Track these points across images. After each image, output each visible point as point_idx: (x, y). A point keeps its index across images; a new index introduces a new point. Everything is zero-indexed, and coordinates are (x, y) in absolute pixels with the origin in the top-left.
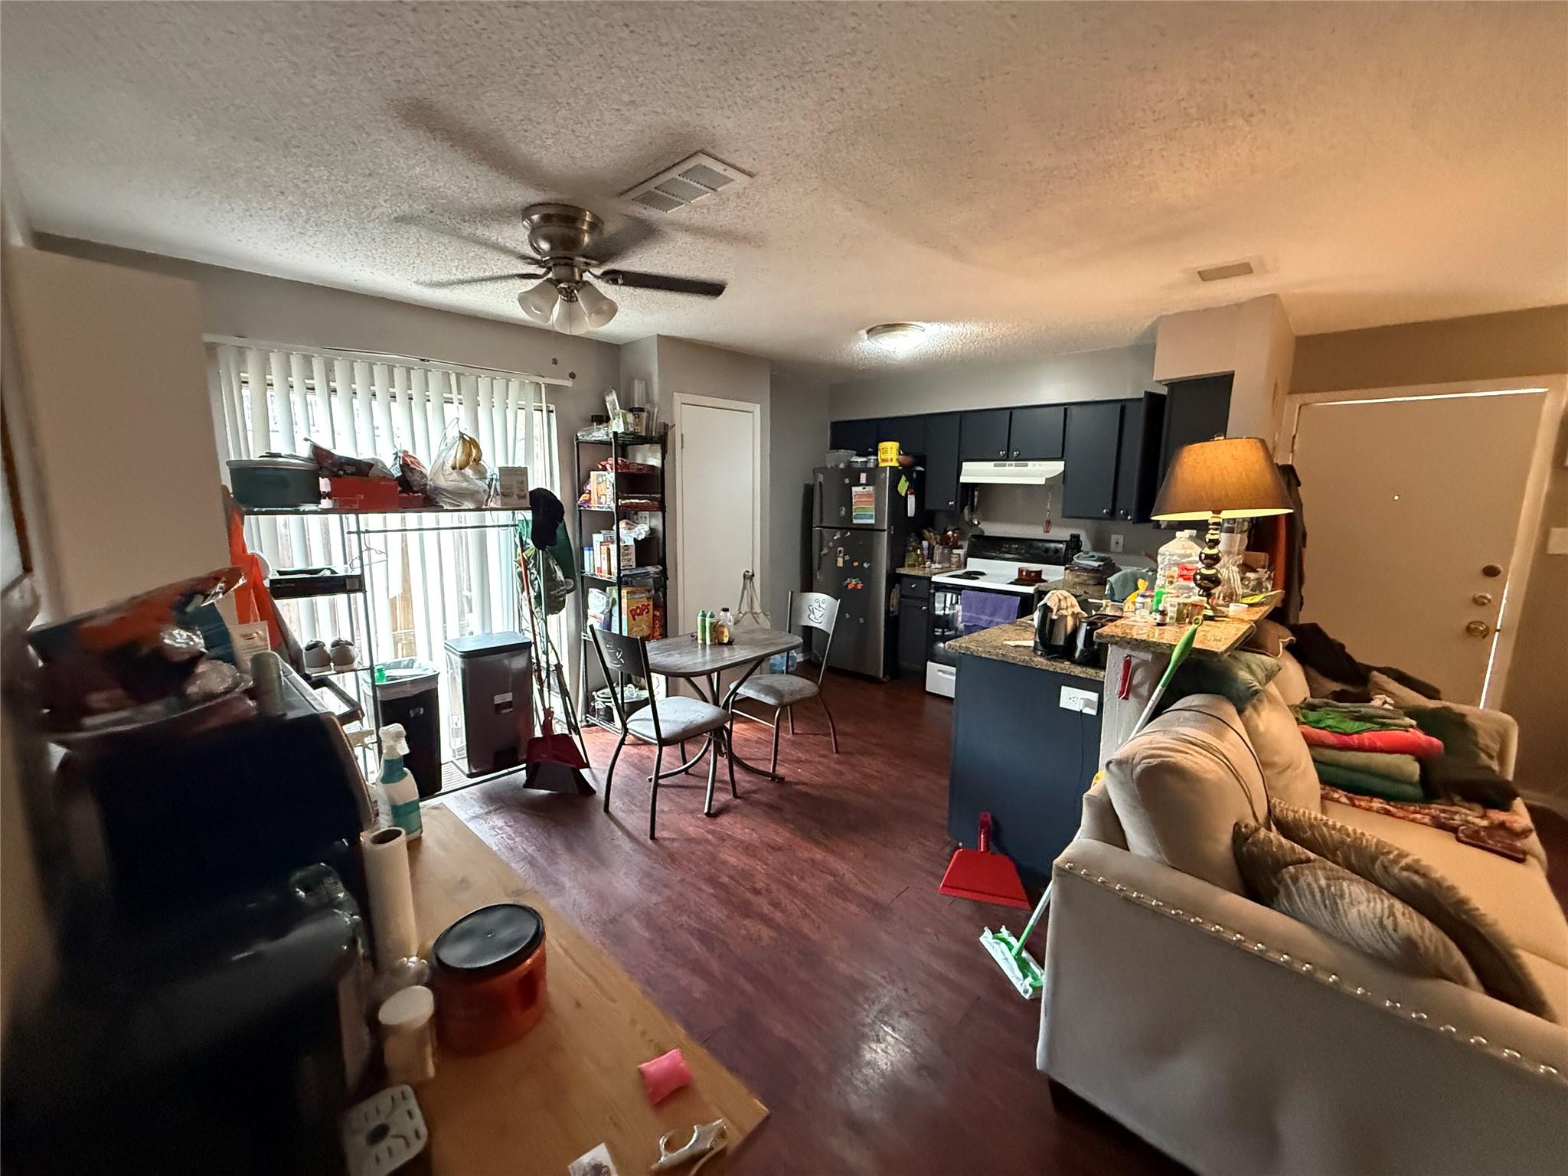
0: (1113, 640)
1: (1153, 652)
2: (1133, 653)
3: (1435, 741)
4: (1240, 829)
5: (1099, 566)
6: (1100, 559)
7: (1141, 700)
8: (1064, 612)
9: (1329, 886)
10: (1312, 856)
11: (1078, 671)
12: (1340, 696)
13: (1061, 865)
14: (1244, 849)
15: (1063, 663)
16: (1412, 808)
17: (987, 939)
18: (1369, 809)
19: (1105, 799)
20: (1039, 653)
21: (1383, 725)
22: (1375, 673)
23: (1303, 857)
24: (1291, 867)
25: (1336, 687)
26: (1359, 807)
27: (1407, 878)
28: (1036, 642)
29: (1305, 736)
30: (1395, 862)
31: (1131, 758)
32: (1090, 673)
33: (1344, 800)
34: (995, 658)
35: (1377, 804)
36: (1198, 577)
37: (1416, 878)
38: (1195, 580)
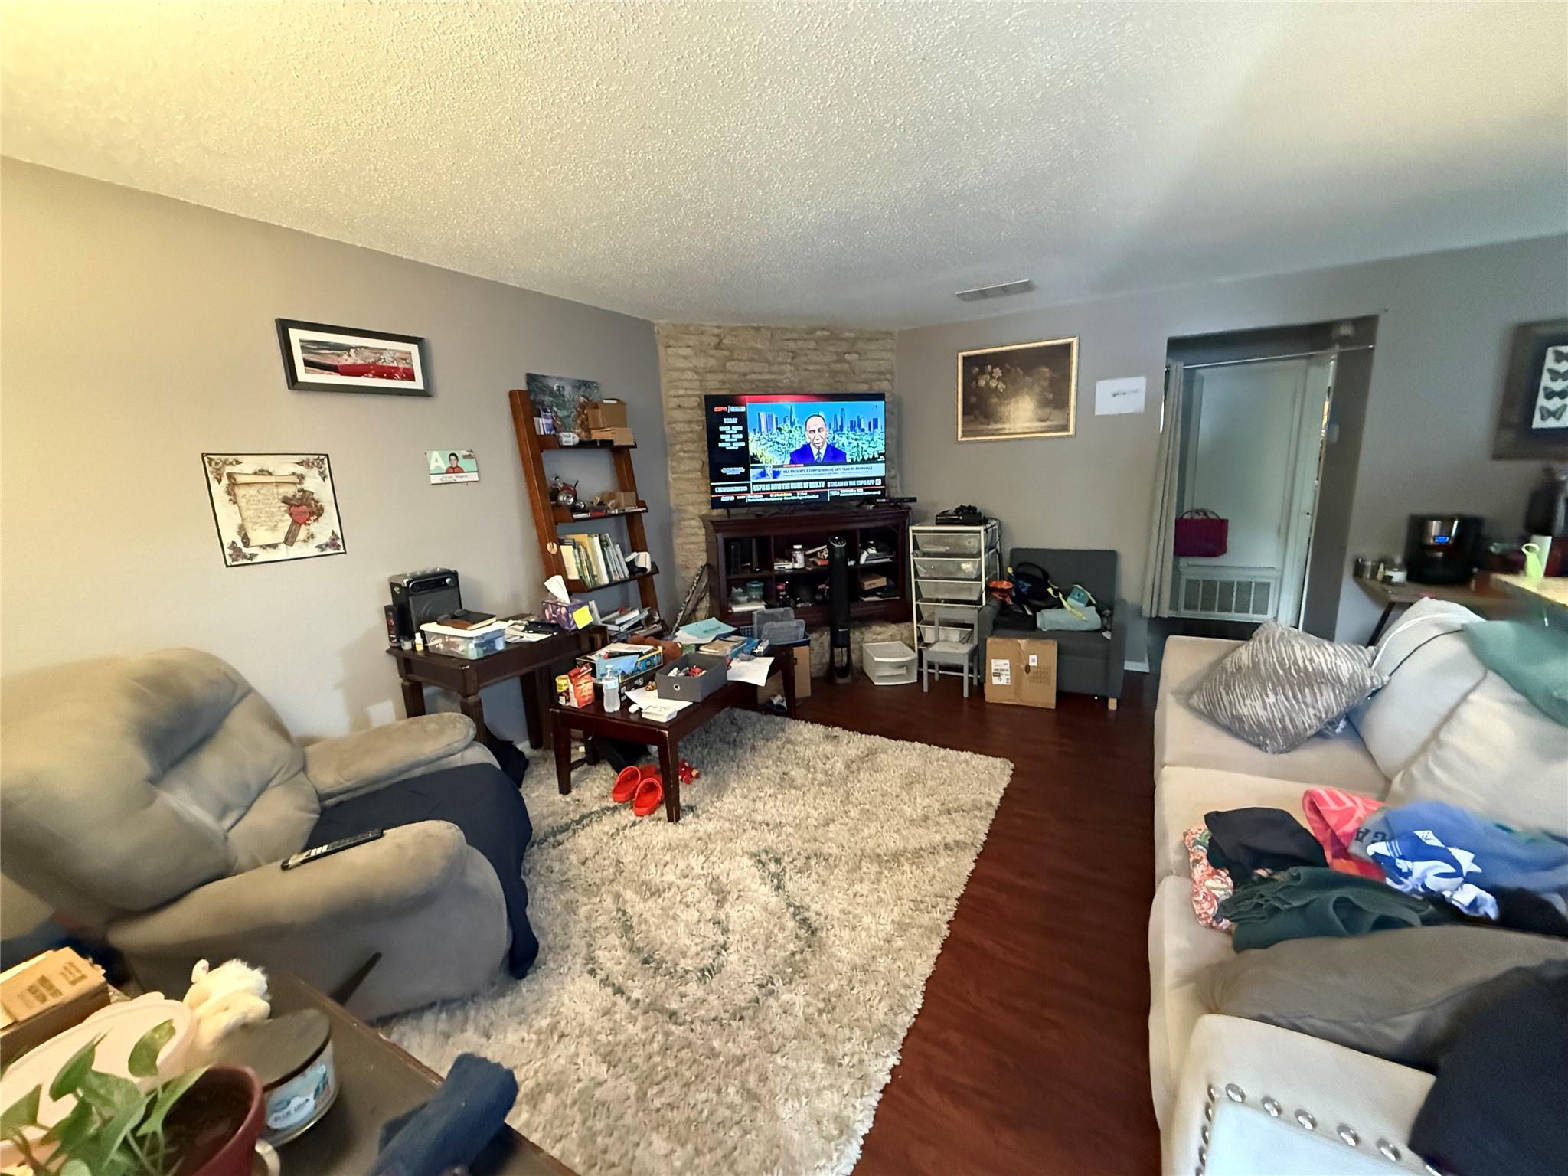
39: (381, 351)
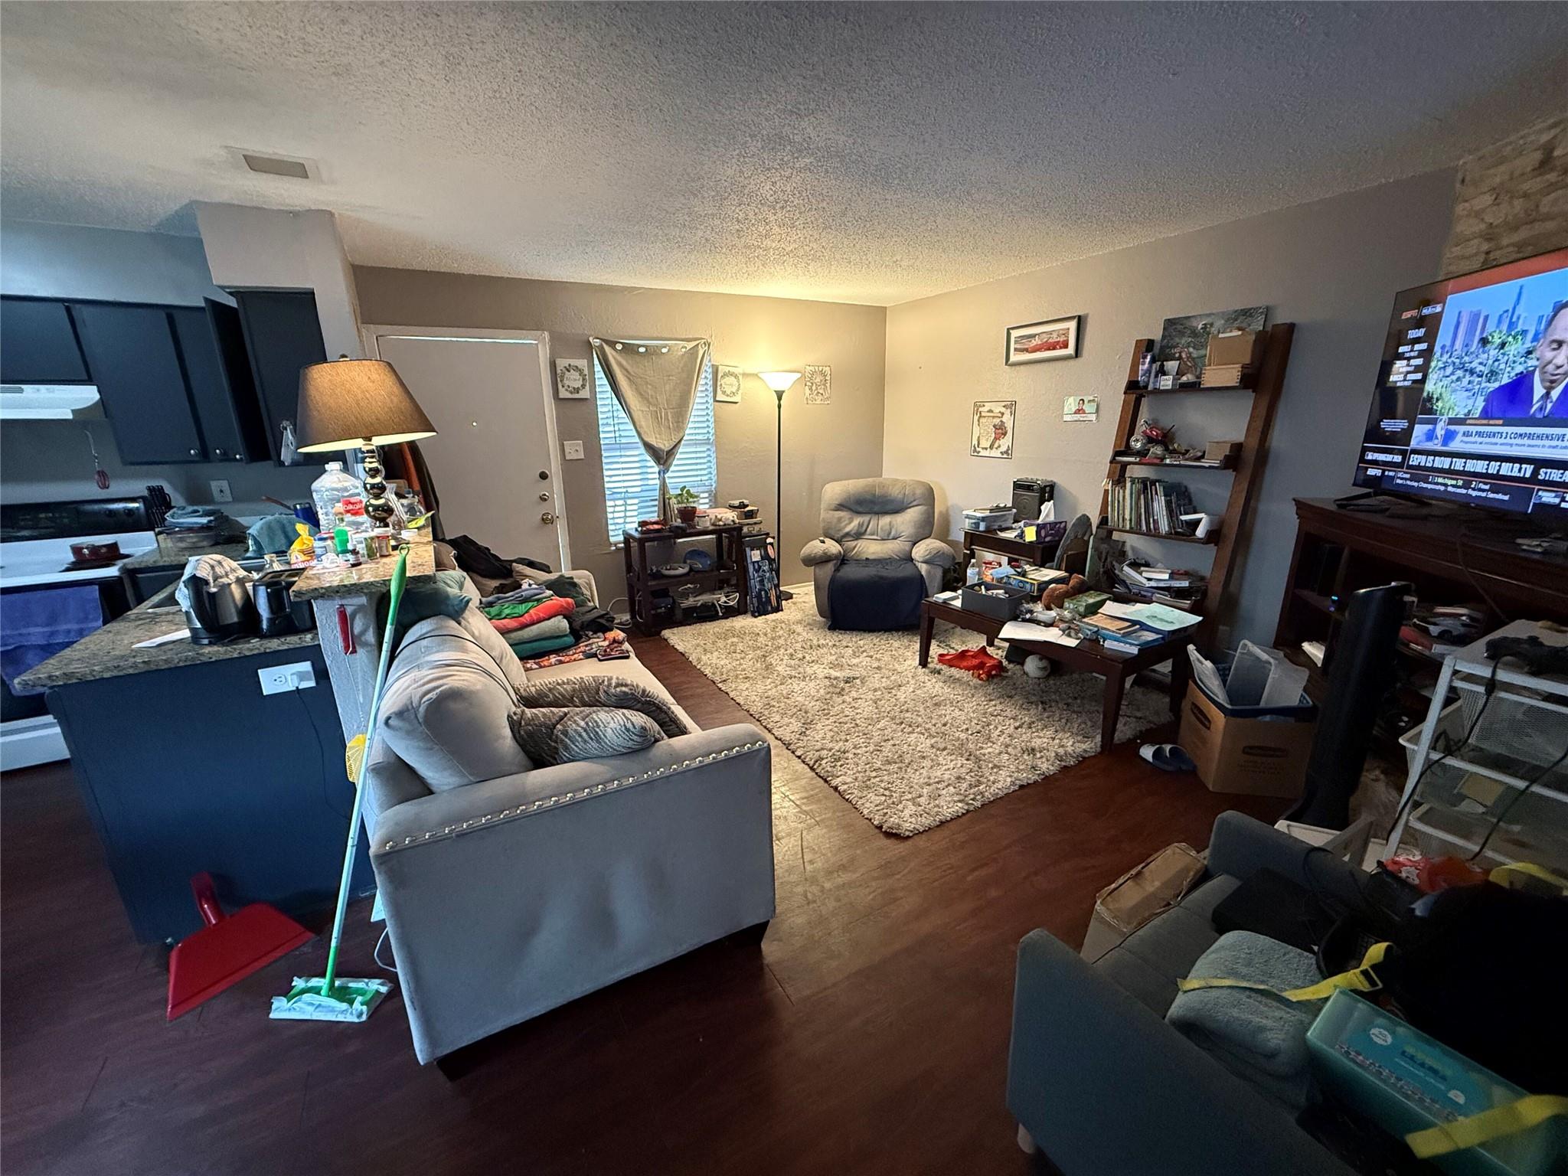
0: (317, 593)
1: (366, 594)
2: (344, 602)
3: (569, 600)
4: (512, 718)
5: (210, 521)
6: (206, 514)
7: (369, 648)
8: (225, 580)
9: (587, 724)
10: (565, 710)
11: (274, 644)
12: (501, 589)
13: (382, 851)
14: (522, 733)
15: (249, 642)
16: (571, 653)
17: (282, 1009)
18: (551, 665)
19: (393, 759)
20: (206, 641)
21: (538, 600)
22: (514, 564)
23: (561, 714)
24: (558, 726)
25: (495, 583)
26: (545, 666)
27: (621, 691)
28: (193, 630)
29: (497, 628)
30: (610, 685)
31: (409, 702)
32: (293, 641)
33: (535, 666)
34: (131, 671)
35: (553, 659)
36: (371, 509)
37: (624, 689)
38: (367, 512)
39: (1051, 333)
